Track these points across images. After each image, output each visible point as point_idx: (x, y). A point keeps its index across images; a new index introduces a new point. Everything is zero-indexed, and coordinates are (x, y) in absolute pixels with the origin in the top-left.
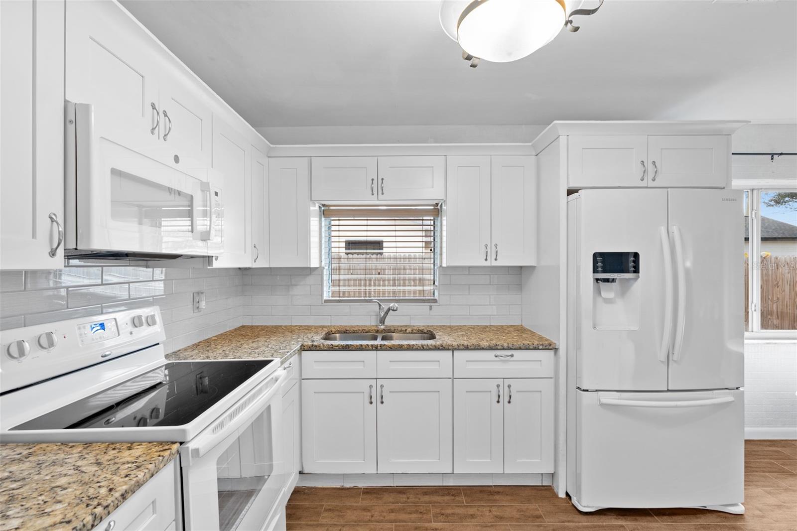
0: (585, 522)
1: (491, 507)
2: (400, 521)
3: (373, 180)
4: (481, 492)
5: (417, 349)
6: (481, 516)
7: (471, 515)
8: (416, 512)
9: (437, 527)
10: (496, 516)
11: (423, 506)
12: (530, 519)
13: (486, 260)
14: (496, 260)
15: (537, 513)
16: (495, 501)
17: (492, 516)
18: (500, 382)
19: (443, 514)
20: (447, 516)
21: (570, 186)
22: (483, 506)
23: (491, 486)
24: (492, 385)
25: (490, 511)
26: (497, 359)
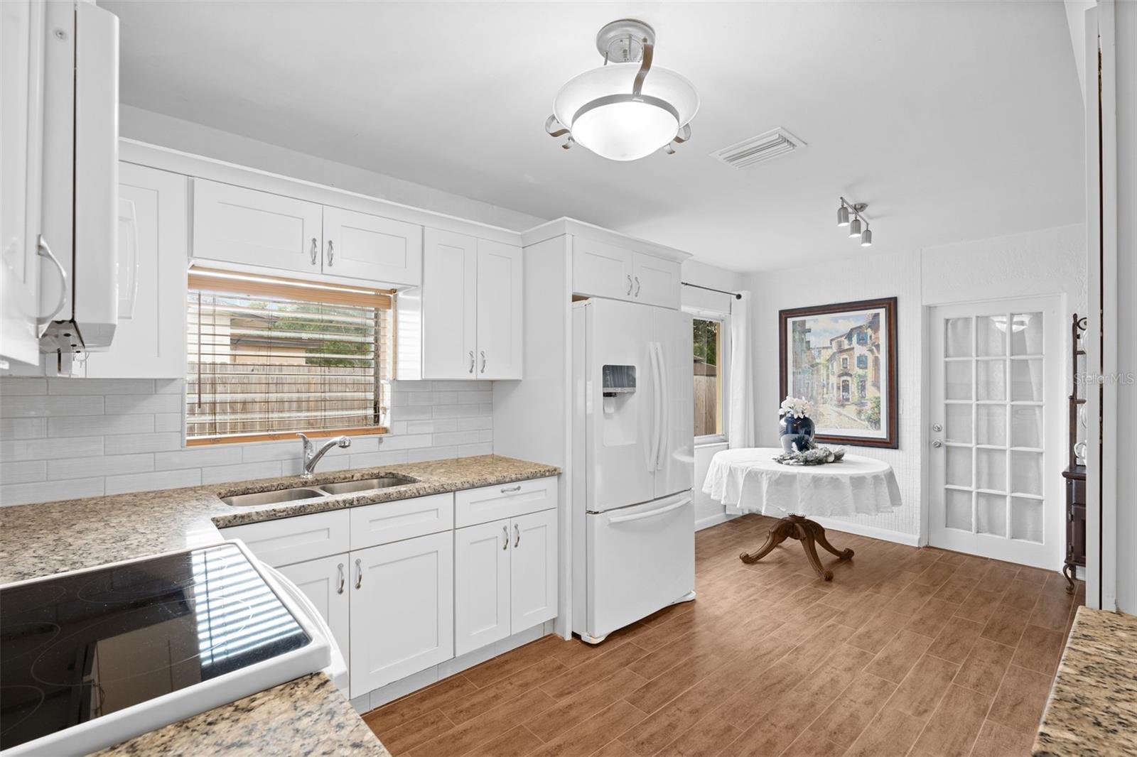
0: (600, 653)
1: (509, 679)
2: (413, 745)
3: (314, 240)
4: (487, 668)
5: (411, 497)
6: (506, 692)
7: (494, 697)
8: (426, 725)
9: (465, 728)
10: (520, 686)
11: (430, 715)
12: (554, 673)
13: (471, 371)
14: (482, 371)
15: (556, 665)
16: (509, 671)
17: (516, 688)
18: (506, 523)
19: (461, 712)
20: (468, 710)
21: (576, 291)
22: (500, 682)
23: (494, 658)
24: (497, 529)
25: (511, 684)
26: (503, 495)
